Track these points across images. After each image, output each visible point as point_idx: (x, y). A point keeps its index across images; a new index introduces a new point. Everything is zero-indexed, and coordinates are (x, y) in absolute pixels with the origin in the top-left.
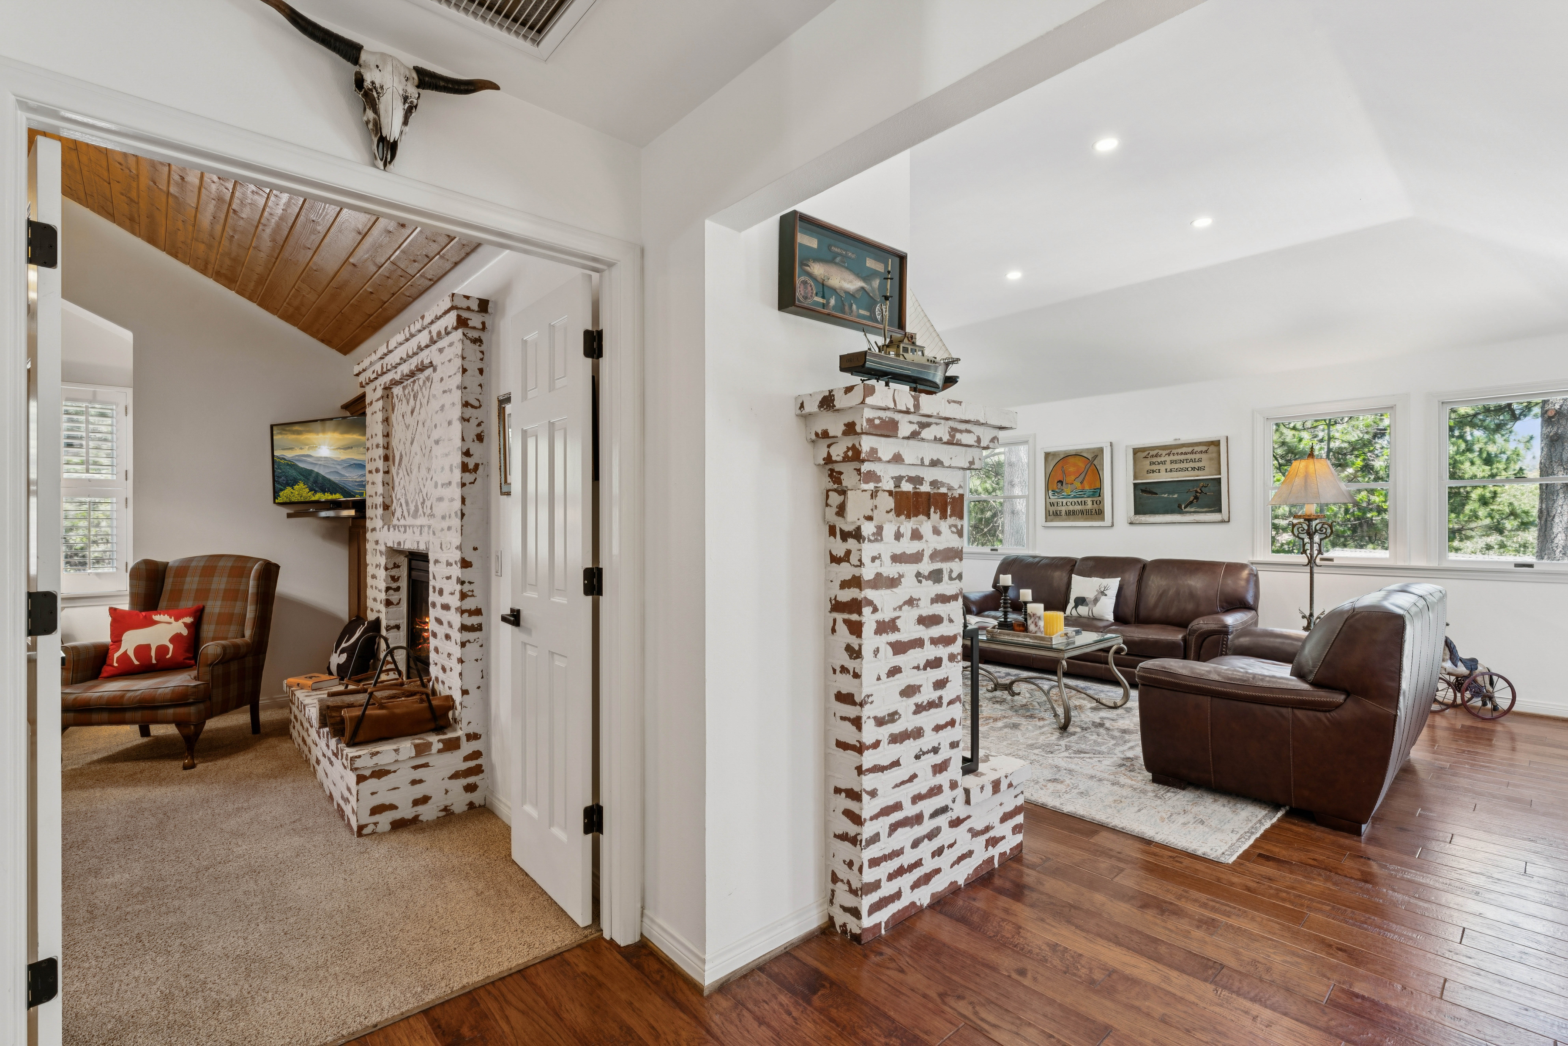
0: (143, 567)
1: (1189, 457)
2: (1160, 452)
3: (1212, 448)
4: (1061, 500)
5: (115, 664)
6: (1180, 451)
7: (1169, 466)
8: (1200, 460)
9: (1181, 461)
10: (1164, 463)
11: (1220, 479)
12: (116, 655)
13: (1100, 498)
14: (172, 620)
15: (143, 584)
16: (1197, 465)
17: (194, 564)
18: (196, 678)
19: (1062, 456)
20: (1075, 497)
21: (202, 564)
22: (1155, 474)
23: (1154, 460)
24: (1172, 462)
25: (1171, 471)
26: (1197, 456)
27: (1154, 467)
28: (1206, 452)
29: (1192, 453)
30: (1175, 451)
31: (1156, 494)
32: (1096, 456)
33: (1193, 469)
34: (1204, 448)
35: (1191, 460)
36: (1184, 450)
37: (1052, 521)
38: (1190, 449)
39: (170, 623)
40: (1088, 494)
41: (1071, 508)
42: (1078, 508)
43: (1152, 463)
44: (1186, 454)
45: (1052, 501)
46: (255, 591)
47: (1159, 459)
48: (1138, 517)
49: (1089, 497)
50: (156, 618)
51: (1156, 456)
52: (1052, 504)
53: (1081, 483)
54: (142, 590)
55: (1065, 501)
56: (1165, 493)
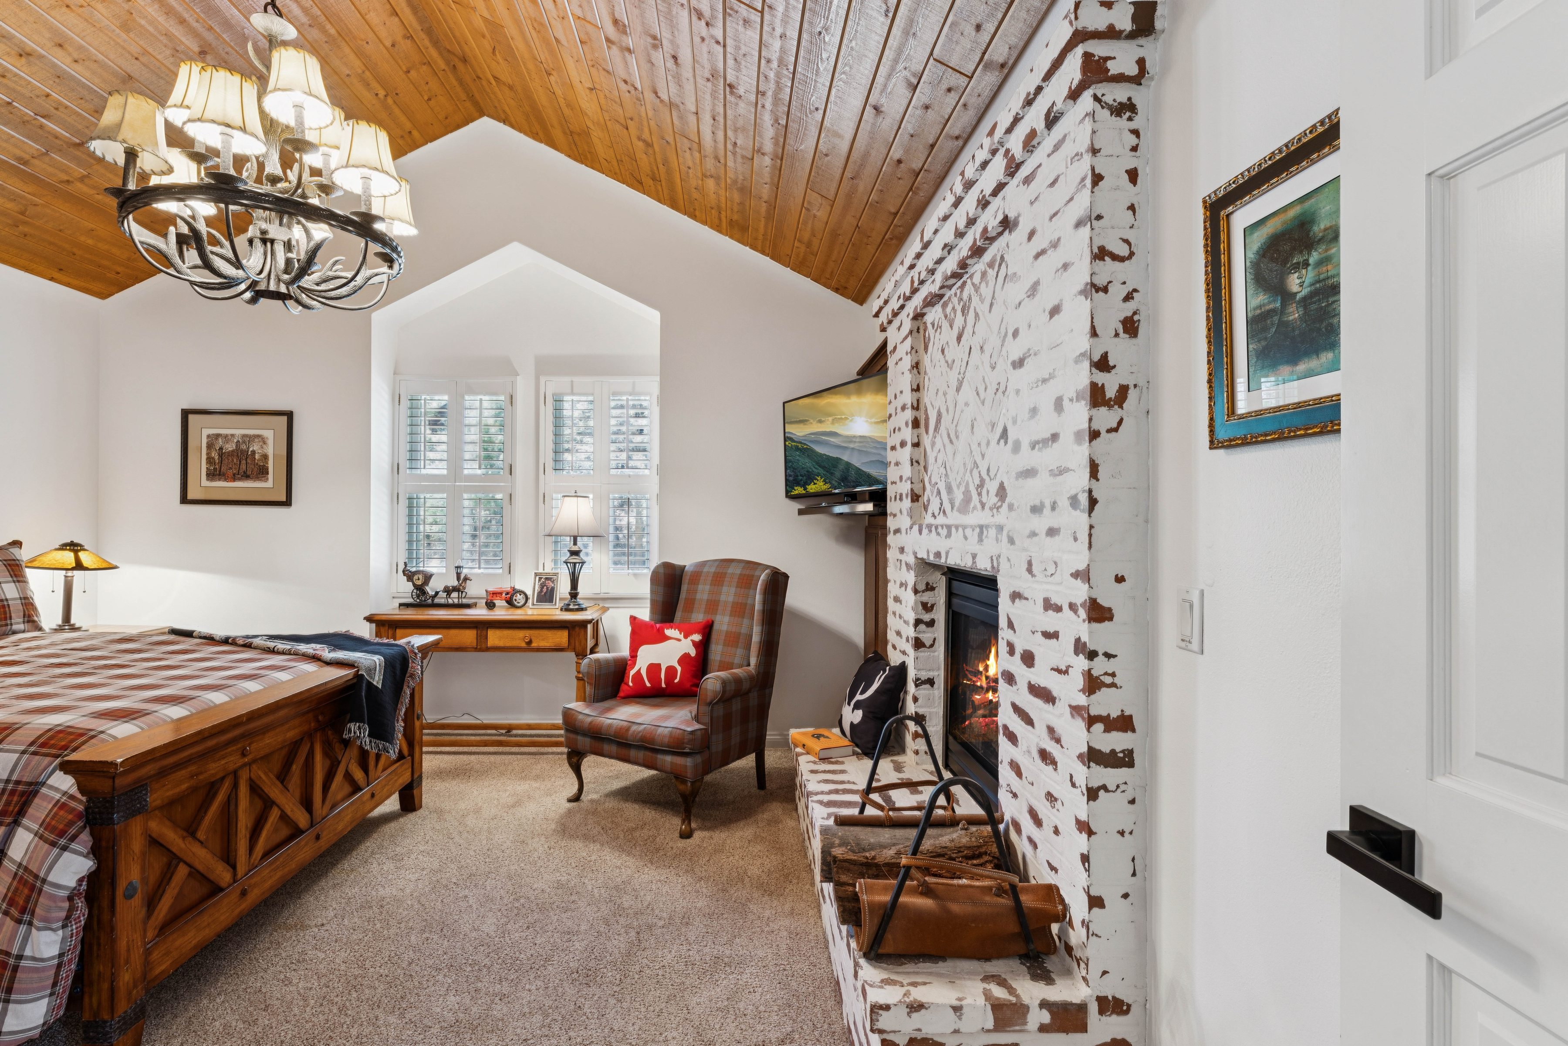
0: (662, 570)
5: (631, 684)
12: (632, 672)
14: (681, 636)
15: (661, 590)
17: (706, 569)
18: (697, 718)
21: (713, 570)
39: (679, 640)
46: (761, 608)
50: (669, 632)
54: (660, 598)
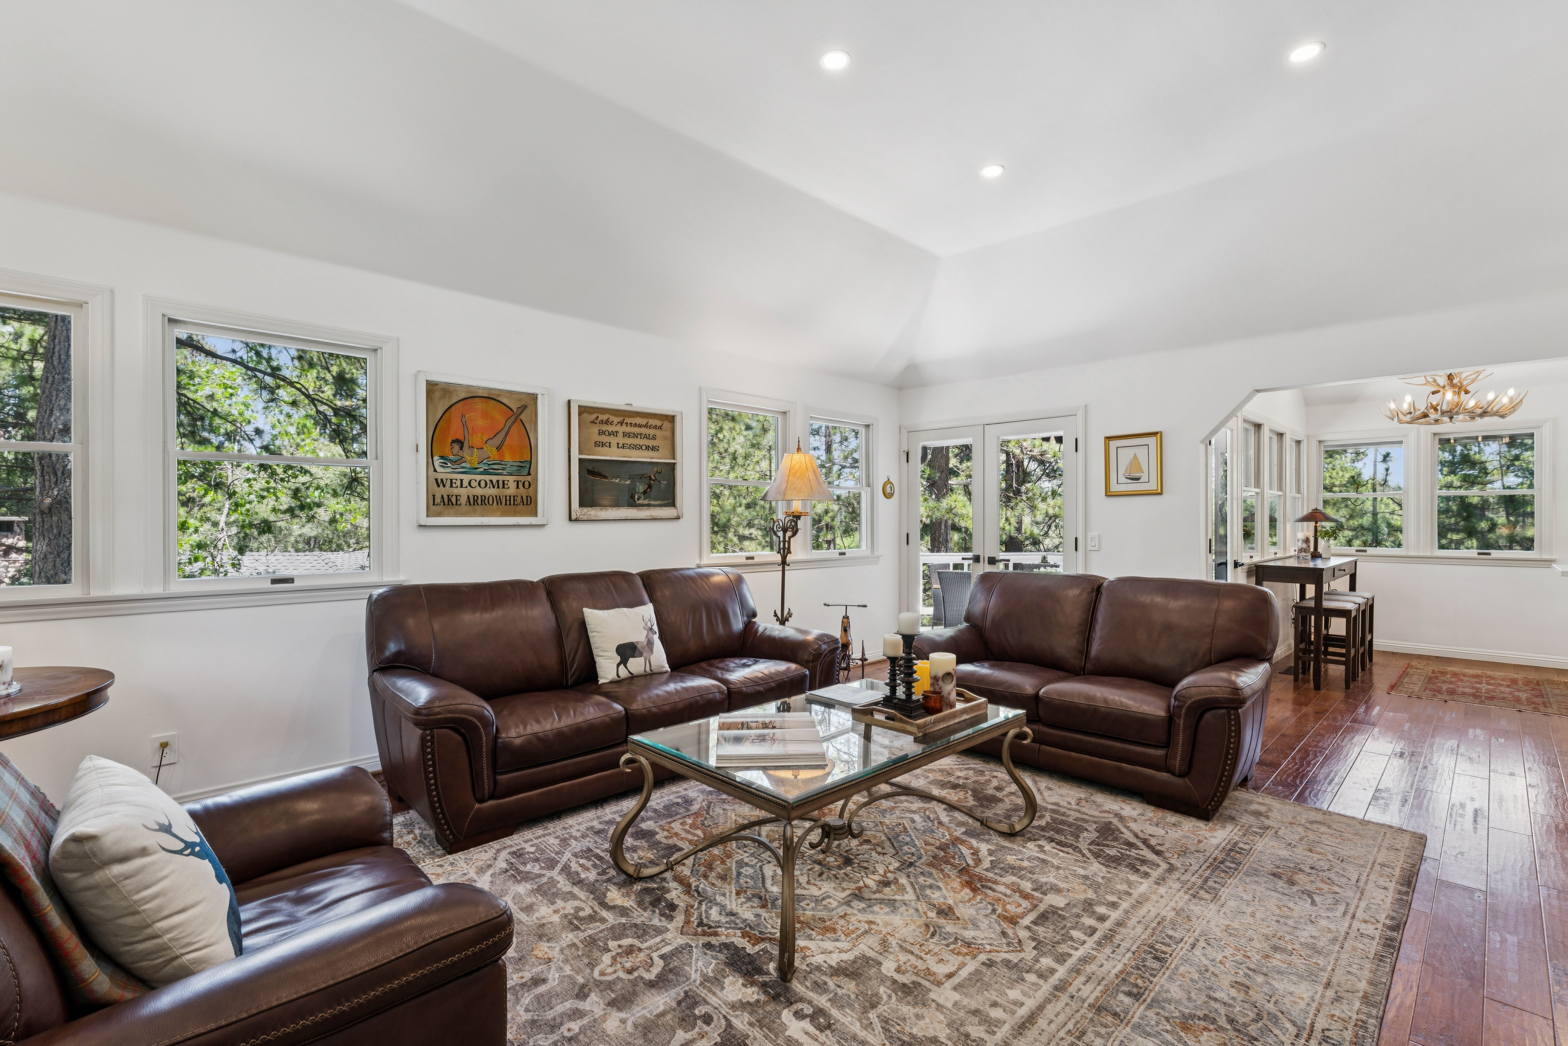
1: (644, 431)
2: (612, 418)
3: (666, 425)
4: (459, 476)
6: (634, 421)
7: (622, 440)
8: (654, 438)
9: (635, 436)
10: (615, 434)
11: (674, 464)
13: (529, 478)
16: (651, 443)
19: (463, 395)
22: (605, 448)
23: (604, 428)
24: (625, 435)
25: (623, 447)
26: (652, 432)
27: (604, 439)
28: (660, 428)
29: (646, 426)
30: (628, 420)
31: (606, 477)
32: (525, 407)
33: (648, 448)
34: (658, 423)
35: (646, 437)
36: (639, 420)
38: (643, 421)
40: (508, 470)
41: (479, 492)
42: (491, 491)
43: (601, 433)
44: (640, 426)
45: (440, 477)
47: (611, 428)
48: (585, 510)
49: (511, 475)
51: (607, 422)
52: (440, 483)
53: (499, 448)
55: (466, 477)
56: (616, 478)
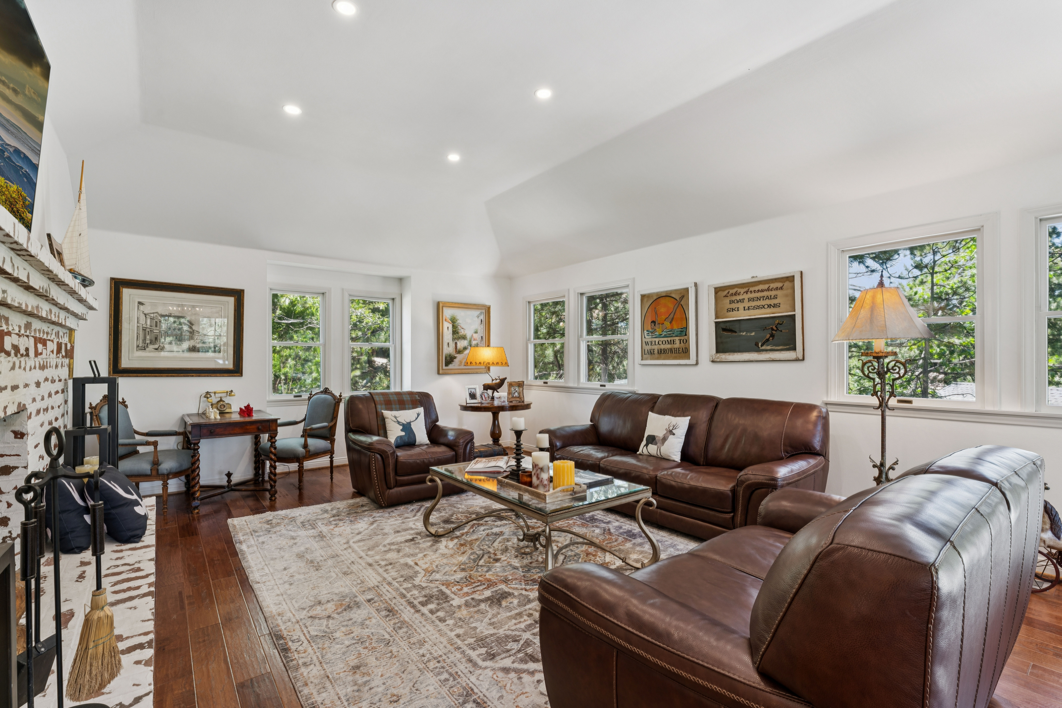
1: (765, 294)
2: (739, 290)
3: (787, 284)
4: (654, 339)
6: (757, 288)
7: (747, 304)
8: (775, 297)
9: (758, 299)
10: (742, 301)
11: (794, 315)
13: (686, 337)
16: (772, 301)
19: (655, 298)
20: (665, 336)
22: (734, 312)
23: (734, 298)
24: (749, 300)
25: (749, 308)
26: (773, 293)
27: (734, 306)
28: (781, 288)
29: (768, 290)
30: (753, 289)
32: (683, 297)
33: (769, 305)
34: (779, 285)
35: (768, 298)
36: (760, 287)
37: (646, 359)
38: (765, 287)
41: (663, 347)
42: (668, 346)
43: (732, 302)
44: (762, 291)
45: (647, 340)
47: (738, 298)
48: (719, 355)
51: (735, 294)
52: (647, 343)
53: (671, 323)
55: (657, 340)
